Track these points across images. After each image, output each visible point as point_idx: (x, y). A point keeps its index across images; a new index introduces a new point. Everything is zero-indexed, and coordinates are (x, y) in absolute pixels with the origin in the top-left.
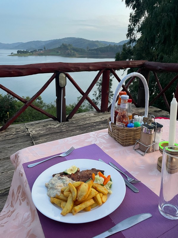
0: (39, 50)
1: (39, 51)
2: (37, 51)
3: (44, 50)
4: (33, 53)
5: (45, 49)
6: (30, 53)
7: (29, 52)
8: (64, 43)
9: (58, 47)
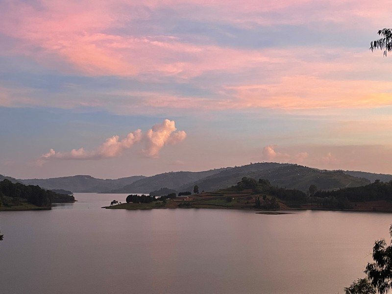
0: (180, 194)
1: (182, 196)
2: (177, 196)
3: (193, 193)
4: (165, 202)
5: (196, 190)
6: (158, 202)
7: (156, 198)
8: (248, 177)
9: (230, 186)
